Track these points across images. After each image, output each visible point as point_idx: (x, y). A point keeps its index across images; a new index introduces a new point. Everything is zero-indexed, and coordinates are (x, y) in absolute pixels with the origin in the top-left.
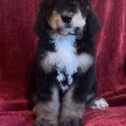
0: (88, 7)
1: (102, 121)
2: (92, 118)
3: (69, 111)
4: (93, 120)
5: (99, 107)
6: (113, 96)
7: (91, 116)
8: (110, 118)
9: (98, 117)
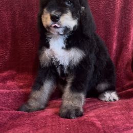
0: (83, 8)
1: (104, 112)
2: (95, 109)
3: (67, 101)
4: (96, 110)
5: (107, 99)
6: (126, 90)
7: (94, 107)
8: (112, 109)
9: (101, 108)
